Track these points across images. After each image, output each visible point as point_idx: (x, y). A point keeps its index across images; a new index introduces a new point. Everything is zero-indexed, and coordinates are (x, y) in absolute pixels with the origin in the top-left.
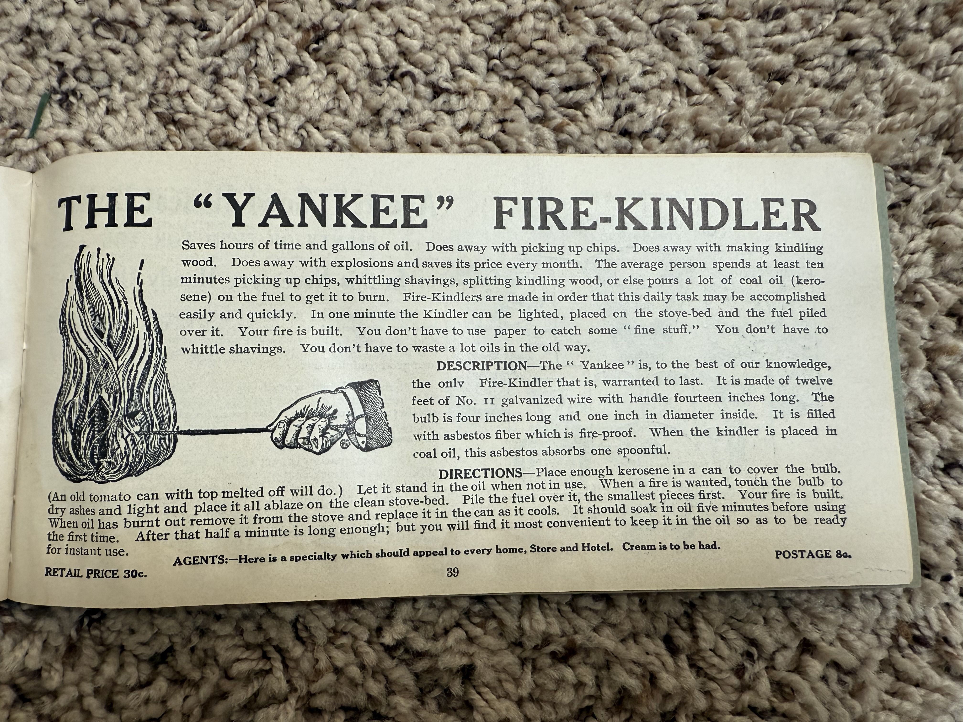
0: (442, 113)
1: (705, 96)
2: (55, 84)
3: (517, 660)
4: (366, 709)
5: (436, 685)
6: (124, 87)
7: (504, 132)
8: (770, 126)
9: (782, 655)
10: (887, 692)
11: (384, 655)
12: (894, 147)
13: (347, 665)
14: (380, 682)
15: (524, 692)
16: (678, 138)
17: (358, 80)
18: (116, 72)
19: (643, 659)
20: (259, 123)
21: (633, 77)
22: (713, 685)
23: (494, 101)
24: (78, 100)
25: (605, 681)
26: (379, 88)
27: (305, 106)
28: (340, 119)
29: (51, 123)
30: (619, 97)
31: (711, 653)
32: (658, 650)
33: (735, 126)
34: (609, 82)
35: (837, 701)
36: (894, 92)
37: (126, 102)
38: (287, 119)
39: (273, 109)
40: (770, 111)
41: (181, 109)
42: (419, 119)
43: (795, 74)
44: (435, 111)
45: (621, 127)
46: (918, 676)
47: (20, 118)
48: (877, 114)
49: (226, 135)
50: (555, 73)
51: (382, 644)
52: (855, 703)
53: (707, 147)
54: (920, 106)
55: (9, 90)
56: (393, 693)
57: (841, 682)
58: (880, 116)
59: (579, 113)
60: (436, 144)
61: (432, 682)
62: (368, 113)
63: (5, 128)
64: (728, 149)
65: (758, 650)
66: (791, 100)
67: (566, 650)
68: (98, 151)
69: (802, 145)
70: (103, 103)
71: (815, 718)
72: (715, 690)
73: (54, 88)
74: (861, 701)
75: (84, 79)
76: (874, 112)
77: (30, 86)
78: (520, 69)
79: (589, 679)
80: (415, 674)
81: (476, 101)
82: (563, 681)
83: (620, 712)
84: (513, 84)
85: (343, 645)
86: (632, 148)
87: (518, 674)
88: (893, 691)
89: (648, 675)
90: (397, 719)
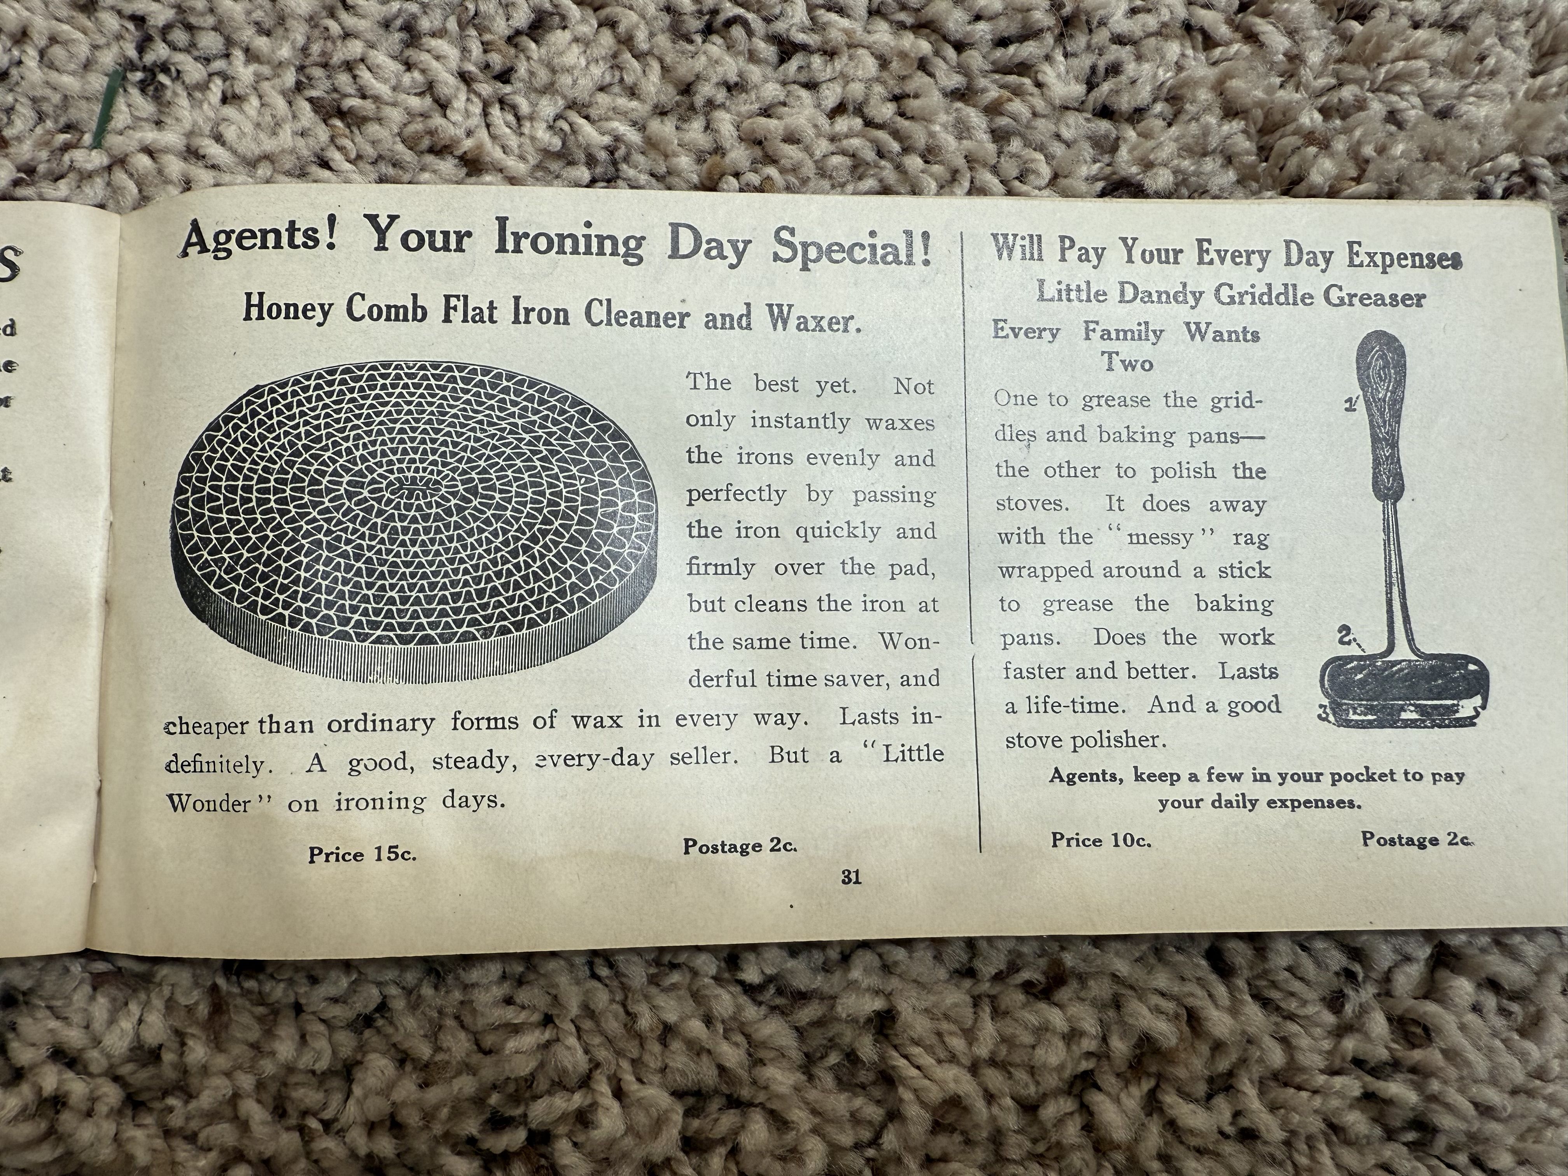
0: (796, 87)
1: (1236, 47)
2: (132, 53)
3: (968, 999)
4: (716, 1091)
5: (831, 1048)
6: (251, 56)
7: (902, 114)
8: (1348, 93)
9: (1403, 972)
11: (743, 1000)
12: (1553, 124)
13: (682, 1019)
14: (737, 1045)
15: (983, 1051)
16: (1196, 118)
17: (652, 35)
18: (236, 30)
19: (1176, 988)
20: (485, 114)
21: (1115, 18)
22: (1293, 1028)
23: (884, 63)
24: (173, 80)
25: (1114, 1027)
26: (690, 47)
27: (565, 80)
28: (623, 102)
29: (129, 121)
30: (1093, 51)
31: (1287, 974)
32: (1200, 974)
34: (1075, 27)
35: (1498, 1043)
36: (1547, 32)
37: (257, 82)
38: (534, 105)
39: (508, 89)
40: (1346, 69)
41: (351, 90)
42: (758, 98)
43: (1383, 6)
44: (784, 84)
45: (1101, 101)
47: (74, 114)
48: (1521, 72)
49: (431, 133)
50: (986, 13)
51: (741, 983)
52: (1529, 1046)
53: (1244, 132)
55: (52, 66)
56: (761, 1062)
57: (1503, 1012)
58: (1524, 75)
59: (1027, 81)
60: (791, 139)
61: (825, 1042)
62: (671, 90)
63: (48, 132)
64: (1278, 134)
65: (1363, 967)
66: (1382, 47)
67: (1047, 978)
68: (213, 167)
69: (1400, 126)
70: (216, 85)
71: (1465, 1073)
72: (1296, 1035)
73: (131, 61)
74: (1538, 1041)
75: (181, 45)
76: (1515, 68)
77: (88, 59)
78: (927, 9)
79: (1090, 1024)
80: (797, 1029)
81: (853, 64)
82: (1047, 1030)
83: (1140, 1078)
84: (914, 33)
85: (674, 987)
86: (1118, 138)
87: (970, 1023)
89: (1184, 1014)
90: (768, 1105)
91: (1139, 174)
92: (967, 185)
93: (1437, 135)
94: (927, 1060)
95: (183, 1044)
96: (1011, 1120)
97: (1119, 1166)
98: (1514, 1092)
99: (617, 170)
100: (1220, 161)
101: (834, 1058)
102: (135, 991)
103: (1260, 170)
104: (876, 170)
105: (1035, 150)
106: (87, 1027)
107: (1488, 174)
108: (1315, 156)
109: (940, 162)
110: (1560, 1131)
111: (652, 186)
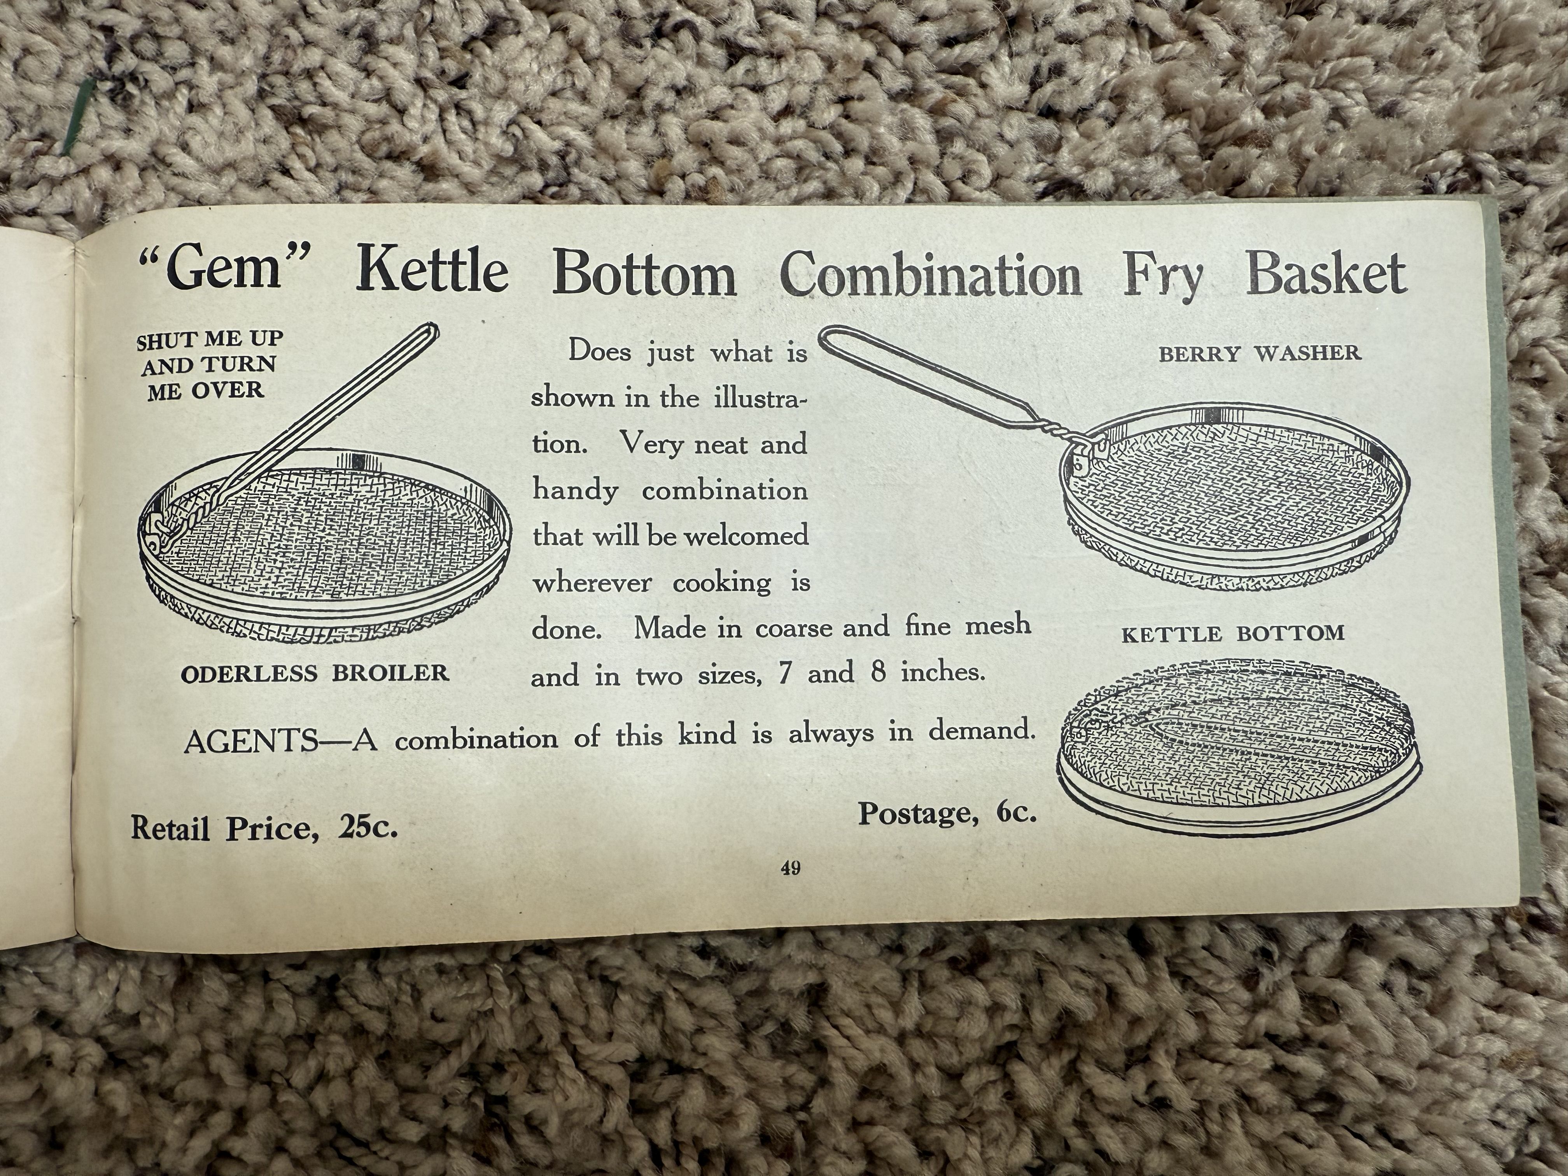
0: (744, 89)
1: (1182, 44)
2: (102, 64)
3: (896, 975)
4: (659, 1057)
5: (767, 1018)
6: (216, 64)
7: (847, 117)
8: (1291, 91)
9: (1318, 952)
10: (1485, 1006)
12: (1498, 120)
15: (908, 1022)
16: (1137, 118)
17: (603, 39)
18: (201, 39)
19: (1095, 966)
20: (442, 119)
21: (1061, 17)
22: (1210, 1004)
23: (830, 65)
24: (140, 89)
25: (1037, 1002)
26: (638, 51)
27: (518, 86)
28: (575, 107)
29: (98, 130)
30: (1037, 52)
31: (1205, 953)
32: (1120, 952)
33: (1232, 94)
34: (1021, 26)
35: (1407, 1021)
36: (1496, 26)
37: (220, 90)
38: (489, 110)
39: (463, 94)
40: (1290, 66)
41: (312, 99)
42: (706, 101)
44: (732, 87)
45: (1044, 101)
46: (1537, 977)
47: (47, 123)
48: (1468, 66)
49: (388, 139)
50: (931, 14)
52: (1436, 1023)
53: (1185, 131)
54: (1541, 50)
55: (25, 76)
56: (703, 1030)
57: (1413, 991)
58: (1474, 70)
59: (971, 81)
60: (736, 141)
61: (761, 1013)
62: (621, 95)
63: (23, 140)
64: (1220, 133)
65: (1279, 946)
66: (1325, 45)
67: (972, 954)
68: (181, 174)
69: (1345, 123)
70: (182, 94)
71: (1372, 1049)
72: (1212, 1011)
73: (101, 72)
74: (1445, 1020)
75: (148, 55)
76: (1463, 63)
77: (60, 69)
78: (873, 10)
79: (1011, 999)
80: (736, 997)
81: (799, 66)
82: (970, 1003)
83: (1061, 1050)
84: (860, 35)
86: (1061, 138)
87: (898, 995)
88: (1497, 1003)
89: (1104, 990)
90: (706, 1071)
91: (1080, 174)
92: (910, 186)
93: (1377, 135)
94: (856, 1031)
96: (934, 1085)
97: (1038, 1132)
98: (1421, 1067)
99: (569, 174)
100: (1161, 161)
101: (769, 1027)
103: (1202, 169)
104: (821, 172)
105: (978, 150)
106: (70, 992)
107: (1432, 171)
108: (1258, 157)
109: (882, 164)
110: (1464, 1104)
111: (602, 189)
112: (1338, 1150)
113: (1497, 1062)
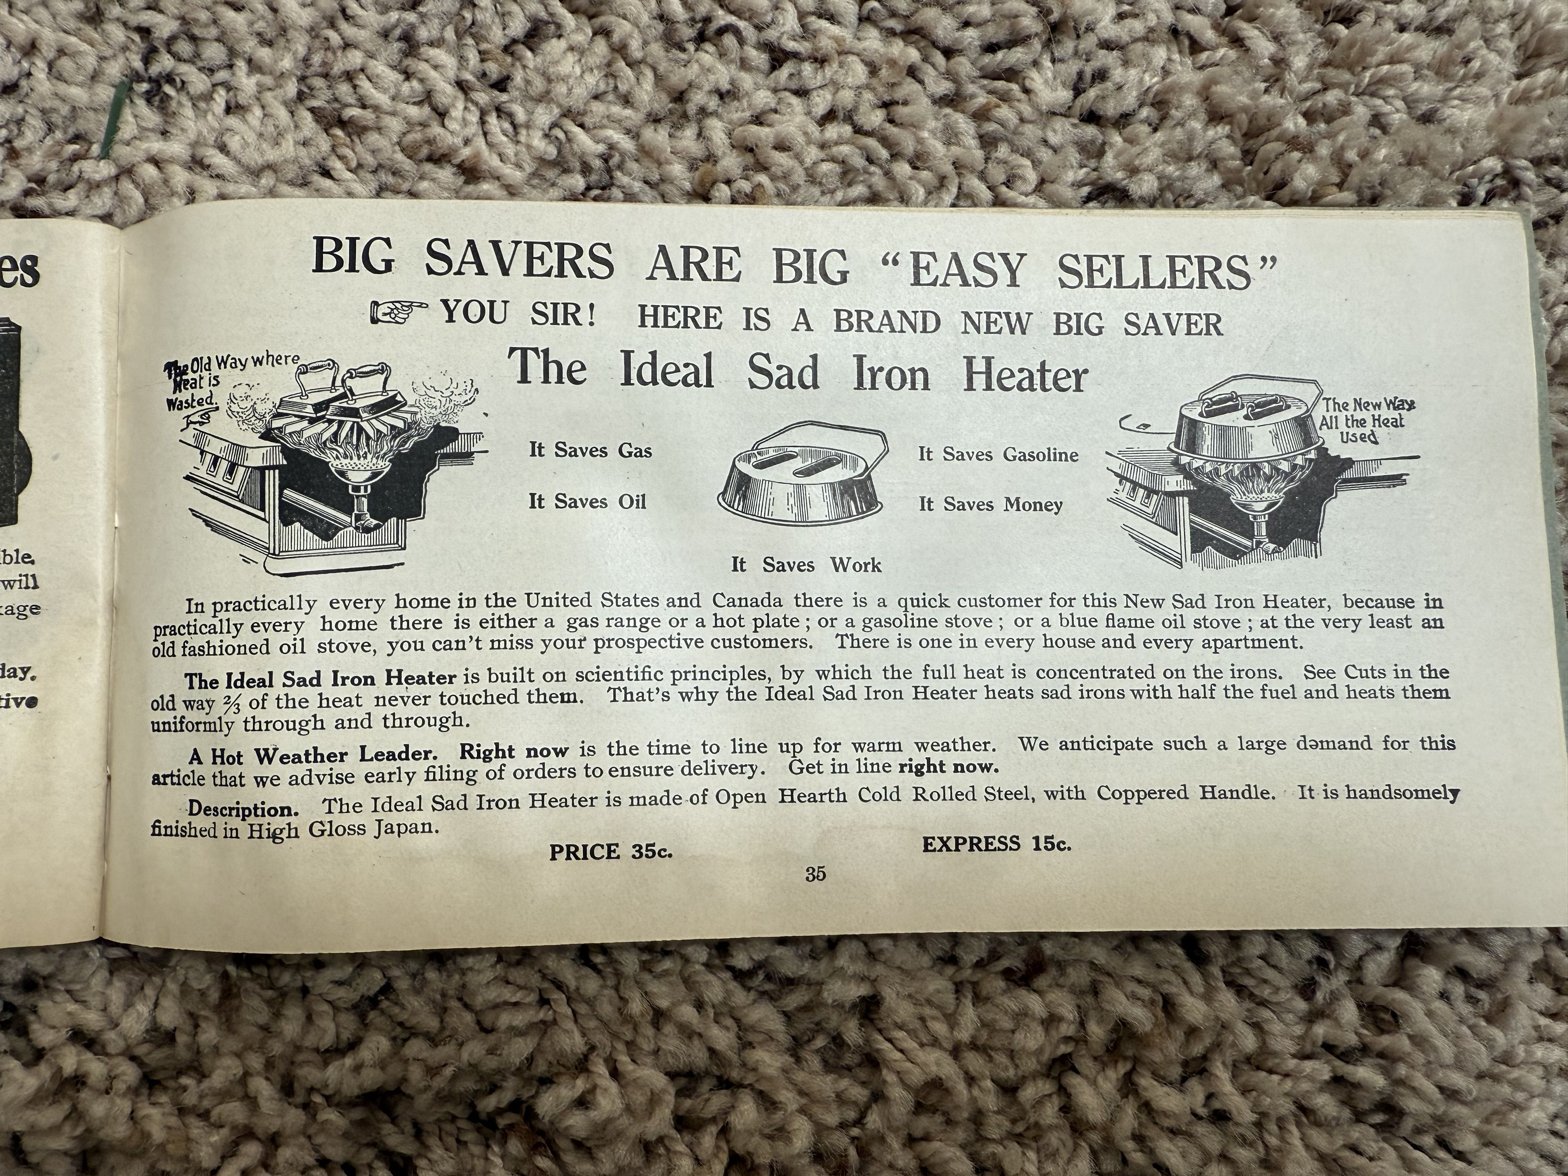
0: (787, 94)
1: (1222, 51)
2: (138, 64)
3: (951, 986)
4: (707, 1073)
5: (818, 1031)
6: (254, 66)
7: (891, 121)
8: (1332, 97)
9: (1374, 961)
10: (1542, 1013)
11: (733, 985)
12: (1537, 126)
13: (674, 1004)
14: (727, 1029)
15: (964, 1035)
16: (1181, 124)
17: (645, 43)
18: (239, 41)
19: (1152, 976)
20: (483, 122)
21: (1102, 24)
22: (1266, 1014)
23: (873, 69)
24: (178, 91)
25: (1092, 1013)
26: (683, 56)
27: (561, 89)
28: (617, 110)
29: (136, 132)
30: (1080, 57)
31: (1260, 963)
32: (1176, 962)
33: (1274, 100)
34: (1063, 32)
35: (1464, 1029)
36: (1532, 35)
37: (259, 93)
38: (529, 113)
39: (504, 97)
40: (1331, 72)
41: (351, 100)
42: (749, 106)
43: (1369, 9)
44: (775, 91)
45: (1087, 106)
47: (82, 125)
48: (1505, 74)
49: (429, 142)
50: (973, 20)
51: (731, 969)
52: (1496, 1033)
53: (1228, 137)
55: (60, 78)
56: (750, 1045)
57: (1471, 999)
58: (1510, 78)
59: (1015, 87)
60: (781, 146)
61: (811, 1026)
62: (664, 98)
63: (58, 143)
64: (1262, 139)
65: (1335, 955)
66: (1366, 52)
67: (1027, 965)
68: (218, 176)
69: (1384, 129)
70: (220, 96)
71: (1432, 1058)
72: (1268, 1021)
73: (137, 74)
74: (1504, 1028)
75: (185, 56)
76: (1499, 71)
77: (95, 70)
78: (916, 15)
79: (1068, 1011)
80: (785, 1014)
81: (843, 71)
82: (1026, 1015)
83: (1116, 1062)
84: (904, 40)
85: (666, 973)
86: (1104, 144)
87: (952, 1008)
88: (1554, 1011)
89: (1159, 999)
90: (757, 1086)
91: (1124, 179)
92: (955, 190)
93: (1420, 140)
94: (910, 1044)
95: (196, 1026)
96: (990, 1101)
97: (1096, 1147)
98: (1480, 1076)
99: (611, 177)
100: (1204, 165)
101: (820, 1042)
102: (150, 975)
103: (1244, 174)
104: (866, 176)
105: (1022, 155)
106: (105, 1010)
107: (1471, 177)
108: (1300, 161)
109: (928, 169)
110: (1525, 1114)
111: (645, 193)
112: (1399, 1163)
113: (1556, 1070)
